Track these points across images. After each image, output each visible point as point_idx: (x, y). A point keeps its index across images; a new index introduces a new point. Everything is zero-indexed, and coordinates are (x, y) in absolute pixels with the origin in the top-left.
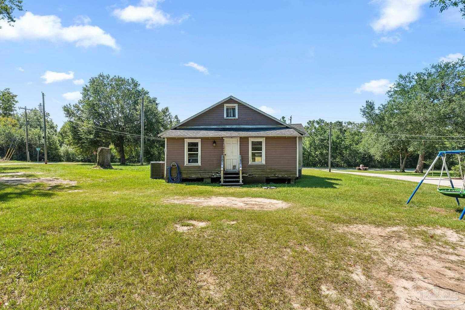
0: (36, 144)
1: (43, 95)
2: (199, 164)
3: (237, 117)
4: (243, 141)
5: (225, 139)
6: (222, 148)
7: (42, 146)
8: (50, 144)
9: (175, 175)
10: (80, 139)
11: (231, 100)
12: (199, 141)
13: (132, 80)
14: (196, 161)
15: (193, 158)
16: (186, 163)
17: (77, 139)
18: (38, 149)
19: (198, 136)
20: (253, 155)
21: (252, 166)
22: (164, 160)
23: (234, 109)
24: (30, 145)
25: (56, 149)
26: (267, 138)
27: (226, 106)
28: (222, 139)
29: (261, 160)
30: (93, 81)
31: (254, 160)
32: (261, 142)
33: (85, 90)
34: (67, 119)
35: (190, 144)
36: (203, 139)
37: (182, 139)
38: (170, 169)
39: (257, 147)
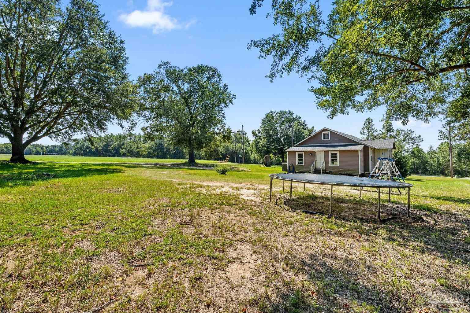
0: (239, 153)
1: (243, 126)
2: (303, 165)
3: (329, 139)
4: (326, 153)
5: (317, 152)
6: (315, 157)
7: (241, 154)
8: (246, 153)
9: (291, 169)
10: (260, 150)
11: (325, 130)
12: (303, 153)
13: (289, 111)
14: (301, 163)
15: (300, 162)
16: (297, 164)
17: (258, 150)
18: (240, 156)
19: (302, 151)
20: (333, 160)
21: (331, 167)
22: (286, 162)
23: (328, 134)
24: (236, 153)
25: (249, 156)
26: (340, 151)
27: (323, 133)
28: (314, 152)
29: (337, 164)
30: (267, 116)
31: (333, 163)
32: (337, 153)
33: (263, 120)
34: (254, 138)
35: (299, 155)
36: (305, 152)
37: (295, 152)
38: (289, 167)
39: (334, 156)
